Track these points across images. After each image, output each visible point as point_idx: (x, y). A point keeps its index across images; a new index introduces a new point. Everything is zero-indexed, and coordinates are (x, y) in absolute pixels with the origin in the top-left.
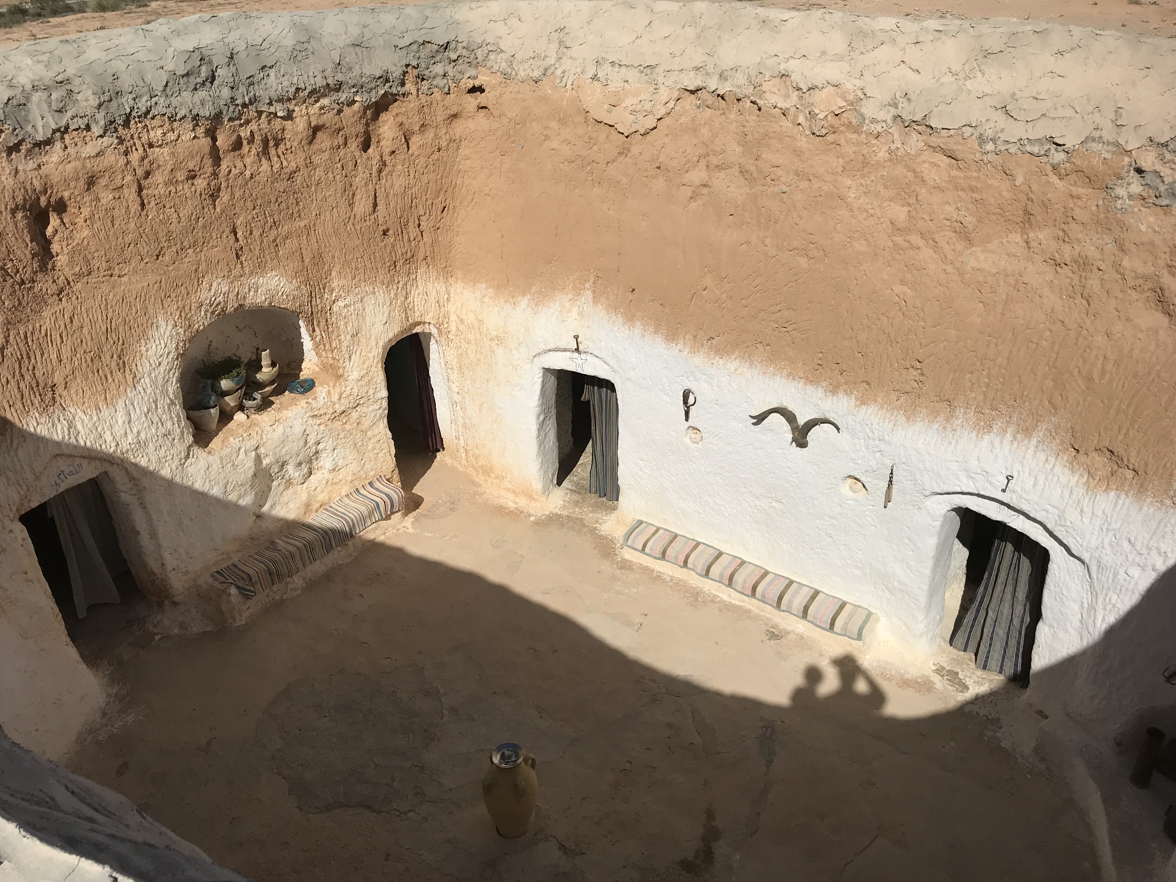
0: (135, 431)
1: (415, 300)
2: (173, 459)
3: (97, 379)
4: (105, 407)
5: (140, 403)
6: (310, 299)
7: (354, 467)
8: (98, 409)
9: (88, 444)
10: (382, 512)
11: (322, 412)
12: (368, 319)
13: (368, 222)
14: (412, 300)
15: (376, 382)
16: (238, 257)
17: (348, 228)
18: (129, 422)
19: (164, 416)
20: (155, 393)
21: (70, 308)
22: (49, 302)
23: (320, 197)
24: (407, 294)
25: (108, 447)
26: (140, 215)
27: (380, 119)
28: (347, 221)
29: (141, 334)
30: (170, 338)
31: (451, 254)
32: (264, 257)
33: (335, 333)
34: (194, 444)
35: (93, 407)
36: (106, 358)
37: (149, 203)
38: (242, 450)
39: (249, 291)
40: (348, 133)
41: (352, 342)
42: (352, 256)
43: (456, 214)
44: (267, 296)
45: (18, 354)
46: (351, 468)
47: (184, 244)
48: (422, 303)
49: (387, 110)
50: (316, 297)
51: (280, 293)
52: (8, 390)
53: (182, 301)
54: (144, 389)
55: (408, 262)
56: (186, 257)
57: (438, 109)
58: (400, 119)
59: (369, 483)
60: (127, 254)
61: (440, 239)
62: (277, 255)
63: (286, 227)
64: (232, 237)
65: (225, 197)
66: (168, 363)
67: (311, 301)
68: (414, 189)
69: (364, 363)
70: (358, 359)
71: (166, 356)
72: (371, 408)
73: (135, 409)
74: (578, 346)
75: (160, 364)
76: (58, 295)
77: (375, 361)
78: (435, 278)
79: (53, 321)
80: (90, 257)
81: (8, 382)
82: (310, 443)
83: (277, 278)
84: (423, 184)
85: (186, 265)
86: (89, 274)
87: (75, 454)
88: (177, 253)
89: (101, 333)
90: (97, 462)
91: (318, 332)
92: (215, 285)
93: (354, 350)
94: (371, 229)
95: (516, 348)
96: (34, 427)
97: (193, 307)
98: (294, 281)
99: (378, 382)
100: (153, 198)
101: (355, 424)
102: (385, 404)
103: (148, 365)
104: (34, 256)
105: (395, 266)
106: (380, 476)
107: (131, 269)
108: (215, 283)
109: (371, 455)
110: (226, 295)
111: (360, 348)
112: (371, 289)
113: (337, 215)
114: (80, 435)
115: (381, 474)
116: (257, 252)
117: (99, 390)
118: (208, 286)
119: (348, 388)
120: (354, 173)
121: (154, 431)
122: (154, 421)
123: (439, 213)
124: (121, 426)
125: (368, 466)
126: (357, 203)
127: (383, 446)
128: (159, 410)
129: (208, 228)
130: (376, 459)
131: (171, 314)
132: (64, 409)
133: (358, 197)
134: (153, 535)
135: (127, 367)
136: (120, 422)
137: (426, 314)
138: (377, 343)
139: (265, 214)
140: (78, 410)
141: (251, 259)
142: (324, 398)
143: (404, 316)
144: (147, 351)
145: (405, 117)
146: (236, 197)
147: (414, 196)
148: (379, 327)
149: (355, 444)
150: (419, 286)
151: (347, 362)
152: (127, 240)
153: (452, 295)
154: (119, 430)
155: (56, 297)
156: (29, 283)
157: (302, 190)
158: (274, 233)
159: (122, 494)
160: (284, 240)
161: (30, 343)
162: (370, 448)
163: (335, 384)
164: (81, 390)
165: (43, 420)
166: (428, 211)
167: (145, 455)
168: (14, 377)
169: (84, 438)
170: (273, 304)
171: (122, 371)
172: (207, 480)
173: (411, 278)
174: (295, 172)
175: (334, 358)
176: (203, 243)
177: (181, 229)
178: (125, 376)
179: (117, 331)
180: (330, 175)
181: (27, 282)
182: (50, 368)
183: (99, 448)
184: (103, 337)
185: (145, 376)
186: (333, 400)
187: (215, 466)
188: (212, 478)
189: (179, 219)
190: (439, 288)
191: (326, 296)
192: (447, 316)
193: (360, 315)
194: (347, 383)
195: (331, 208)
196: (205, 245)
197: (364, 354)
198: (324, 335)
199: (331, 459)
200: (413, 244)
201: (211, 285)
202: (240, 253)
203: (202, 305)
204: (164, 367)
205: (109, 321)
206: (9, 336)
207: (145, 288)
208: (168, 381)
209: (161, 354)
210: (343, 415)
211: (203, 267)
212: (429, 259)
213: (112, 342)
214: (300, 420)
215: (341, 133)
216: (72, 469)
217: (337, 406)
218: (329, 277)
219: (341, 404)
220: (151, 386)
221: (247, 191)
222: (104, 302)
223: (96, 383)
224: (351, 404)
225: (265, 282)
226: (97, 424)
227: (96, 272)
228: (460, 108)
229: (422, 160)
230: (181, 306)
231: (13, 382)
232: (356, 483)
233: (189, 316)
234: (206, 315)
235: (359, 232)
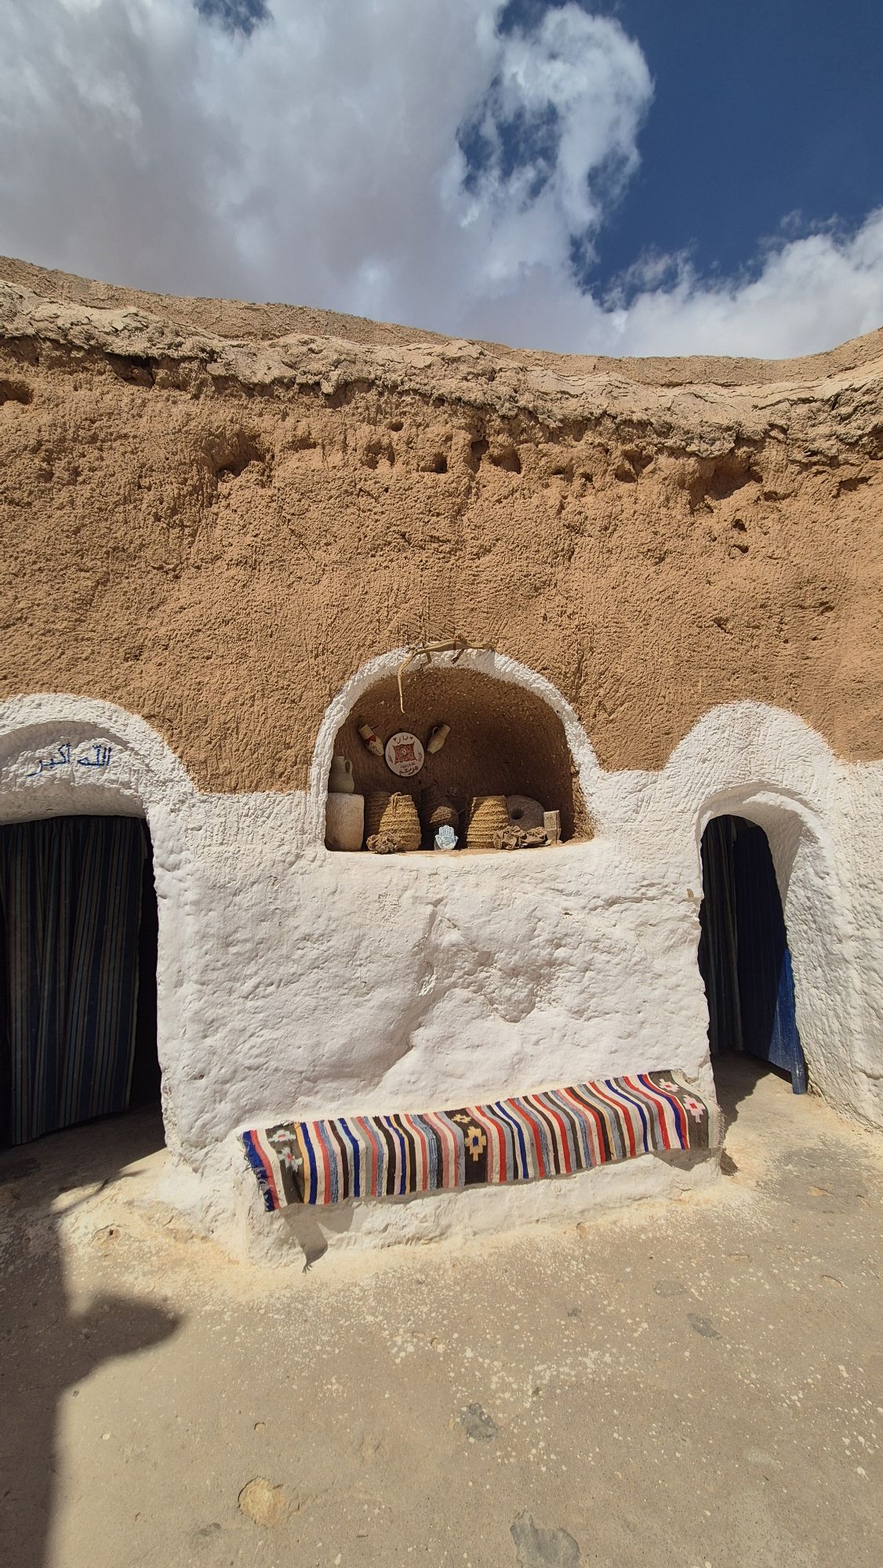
6: (578, 685)
11: (573, 887)
15: (682, 863)
38: (409, 894)
50: (590, 686)
70: (651, 812)
72: (669, 912)
77: (683, 822)
82: (541, 938)
93: (647, 795)
99: (686, 863)
102: (696, 913)
111: (658, 794)
119: (627, 859)
130: (668, 1024)
138: (688, 794)
143: (743, 760)
148: (694, 765)
151: (631, 813)
172: (325, 915)
199: (578, 987)
214: (531, 888)
217: (604, 888)
219: (609, 884)
224: (630, 891)
232: (621, 1058)
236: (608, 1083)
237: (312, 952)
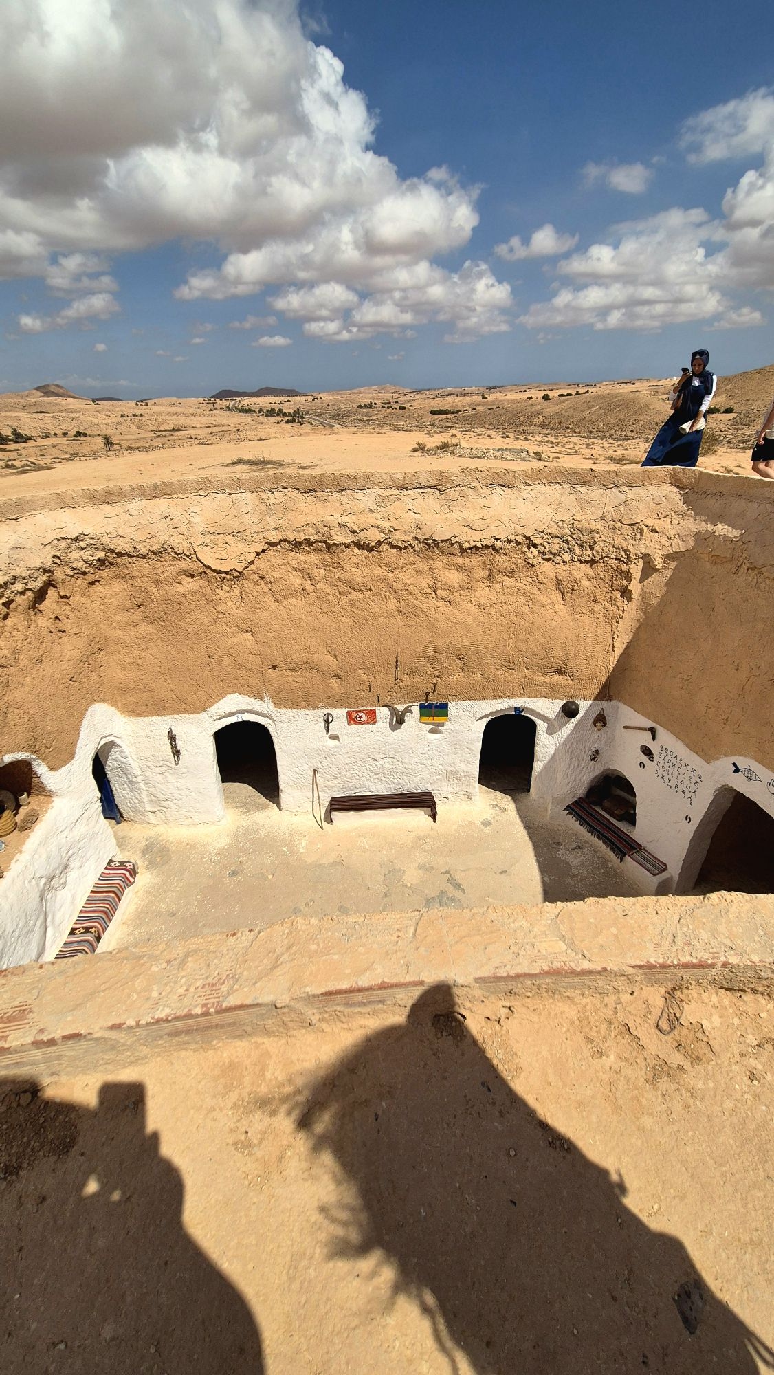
236: (99, 879)
237: (16, 934)
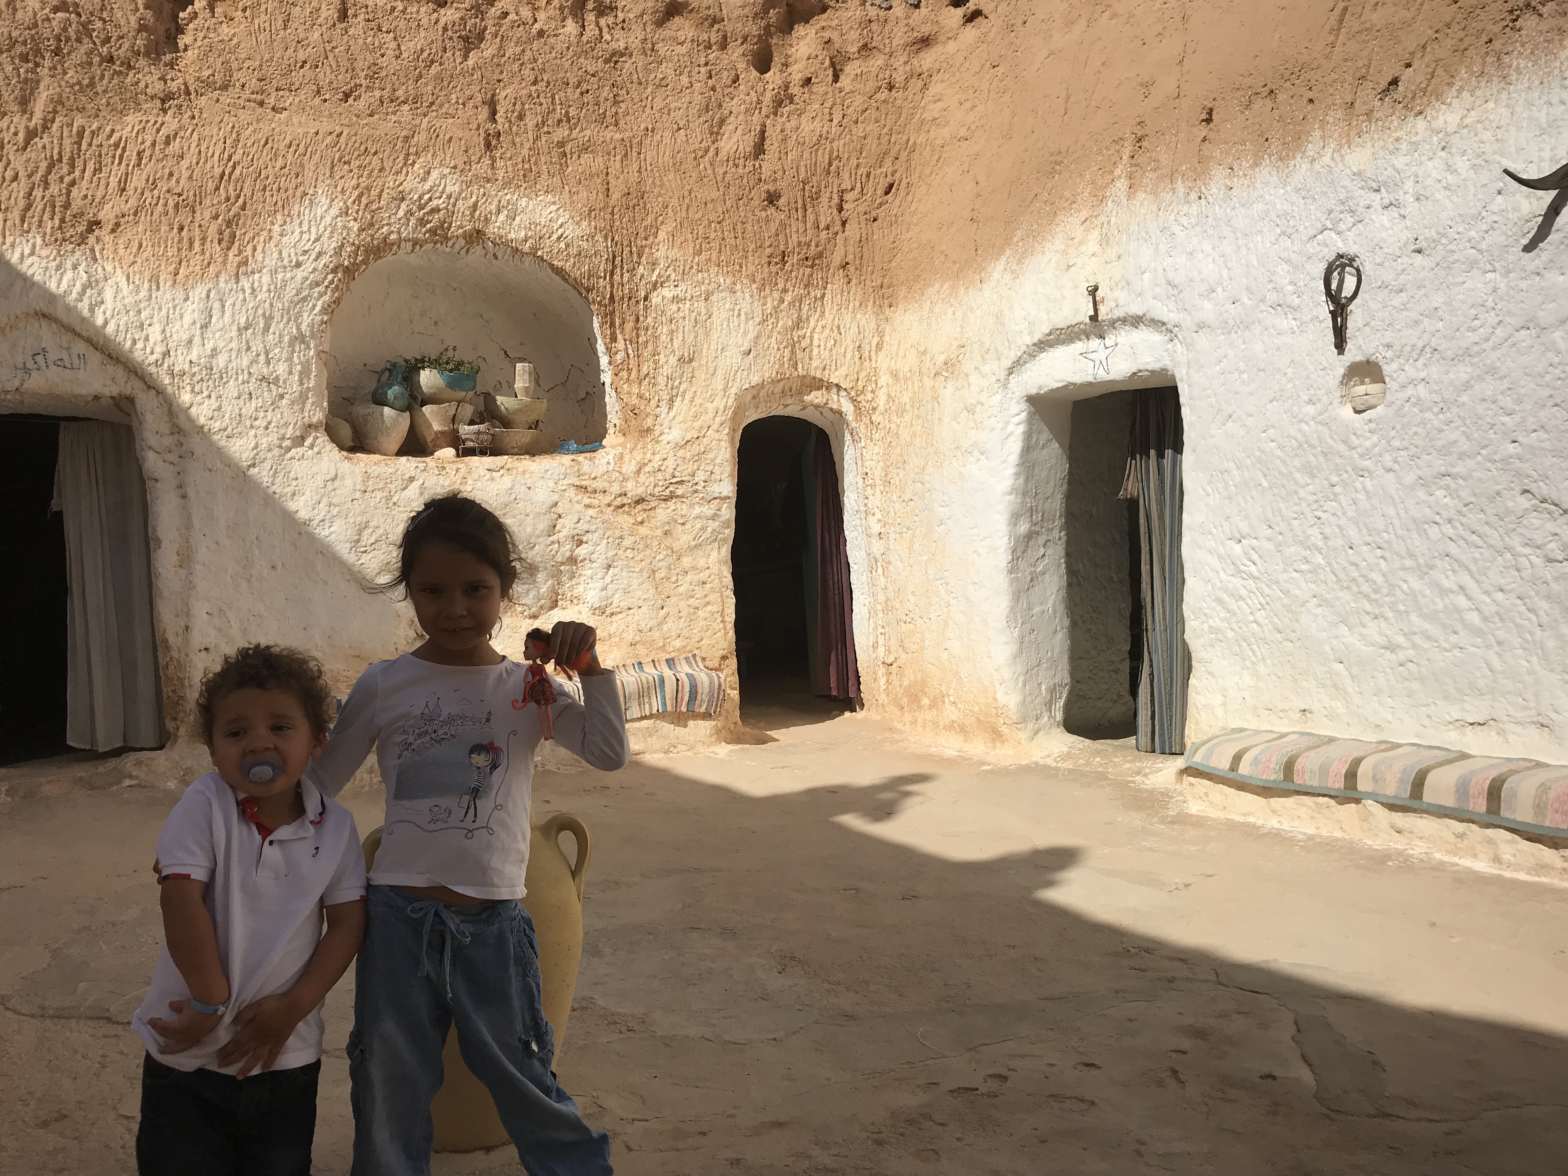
0: (209, 346)
1: (816, 336)
2: (267, 428)
3: (173, 239)
4: (168, 284)
5: (237, 307)
6: (610, 267)
7: (642, 617)
8: (155, 280)
9: (110, 329)
10: (668, 696)
11: (599, 485)
12: (714, 336)
13: (740, 170)
14: (808, 334)
15: (713, 460)
16: (488, 145)
17: (702, 166)
18: (205, 327)
19: (277, 351)
20: (271, 305)
21: (175, 125)
22: (145, 106)
23: (659, 103)
24: (799, 318)
25: (148, 350)
26: (334, 25)
27: (794, 34)
28: (700, 153)
29: (280, 204)
30: (329, 229)
31: (893, 264)
32: (536, 163)
33: (650, 347)
34: (322, 430)
35: (147, 275)
36: (204, 214)
37: (355, 16)
38: (416, 484)
39: (499, 212)
40: (729, 29)
41: (679, 372)
42: (700, 213)
43: (910, 197)
44: (530, 233)
45: (56, 151)
46: (637, 617)
47: (397, 94)
48: (829, 345)
49: (807, 22)
50: (622, 268)
51: (555, 236)
52: (10, 188)
53: (368, 178)
54: (253, 290)
55: (809, 263)
56: (394, 113)
57: (896, 30)
58: (827, 35)
59: (667, 661)
60: (296, 77)
61: (875, 237)
62: (562, 171)
63: (588, 133)
64: (484, 113)
65: (488, 49)
66: (315, 269)
67: (612, 275)
68: (836, 143)
69: (695, 417)
70: (685, 408)
71: (313, 257)
72: (697, 510)
73: (223, 312)
74: (1096, 310)
75: (298, 265)
76: (163, 101)
77: (717, 419)
78: (857, 304)
79: (135, 131)
80: (235, 65)
81: (15, 178)
82: (561, 535)
83: (553, 208)
84: (855, 138)
85: (391, 124)
86: (225, 87)
87: (78, 329)
88: (382, 103)
89: (209, 175)
90: (120, 372)
91: (620, 345)
92: (435, 174)
93: (681, 389)
94: (745, 181)
95: (977, 368)
96: (22, 255)
97: (385, 195)
98: (585, 224)
99: (718, 461)
100: (363, 10)
101: (659, 532)
102: (728, 512)
103: (275, 256)
104: (142, 28)
105: (784, 262)
106: (694, 656)
107: (296, 101)
108: (437, 172)
109: (682, 604)
110: (452, 200)
111: (693, 389)
112: (728, 281)
113: (684, 139)
114: (103, 307)
115: (696, 652)
116: (525, 152)
117: (170, 254)
118: (421, 171)
119: (657, 458)
120: (729, 90)
121: (245, 362)
122: (254, 349)
123: (880, 192)
124: (186, 327)
125: (671, 626)
126: (725, 137)
127: (711, 597)
128: (271, 337)
129: (445, 83)
130: (692, 619)
131: (343, 191)
132: (95, 260)
133: (728, 129)
134: (186, 559)
135: (237, 244)
136: (187, 319)
137: (833, 367)
138: (725, 389)
139: (553, 99)
140: (119, 271)
141: (510, 159)
142: (608, 463)
143: (787, 353)
144: (281, 235)
145: (836, 33)
146: (507, 55)
147: (835, 154)
148: (732, 358)
149: (654, 572)
150: (827, 314)
151: (664, 408)
152: (301, 55)
153: (887, 338)
154: (179, 332)
155: (158, 102)
156: (121, 65)
157: (629, 86)
158: (561, 133)
159: (151, 456)
160: (580, 152)
161: (84, 146)
162: (681, 589)
163: (636, 445)
164: (137, 244)
165: (45, 252)
166: (858, 185)
167: (213, 396)
168: (30, 176)
169: (108, 314)
170: (539, 253)
171: (224, 244)
172: (325, 501)
173: (812, 294)
174: (622, 55)
175: (640, 396)
176: (432, 103)
177: (398, 68)
178: (227, 255)
179: (239, 185)
180: (685, 80)
181: (118, 63)
182: (99, 194)
183: (128, 344)
184: (210, 184)
185: (264, 271)
186: (624, 471)
187: (349, 482)
188: (335, 501)
189: (397, 52)
190: (864, 322)
191: (641, 270)
192: (873, 377)
193: (702, 323)
194: (658, 447)
195: (675, 126)
196: (434, 108)
197: (698, 401)
198: (630, 351)
199: (599, 585)
200: (824, 234)
201: (429, 173)
202: (494, 143)
203: (403, 199)
204: (305, 274)
205: (231, 164)
206: (53, 121)
207: (310, 136)
208: (304, 299)
209: (306, 248)
210: (639, 507)
211: (421, 138)
212: (851, 268)
213: (224, 196)
214: (551, 484)
215: (716, 26)
216: (65, 355)
217: (630, 485)
218: (651, 239)
219: (637, 482)
220: (269, 291)
221: (528, 53)
222: (234, 135)
223: (169, 243)
224: (658, 489)
225: (530, 207)
226: (142, 305)
227: (237, 90)
228: (936, 28)
229: (859, 101)
230: (363, 185)
231: (23, 185)
232: (641, 650)
233: (374, 207)
234: (409, 220)
235: (719, 178)
